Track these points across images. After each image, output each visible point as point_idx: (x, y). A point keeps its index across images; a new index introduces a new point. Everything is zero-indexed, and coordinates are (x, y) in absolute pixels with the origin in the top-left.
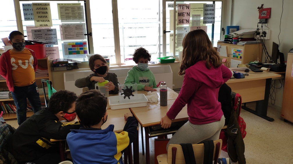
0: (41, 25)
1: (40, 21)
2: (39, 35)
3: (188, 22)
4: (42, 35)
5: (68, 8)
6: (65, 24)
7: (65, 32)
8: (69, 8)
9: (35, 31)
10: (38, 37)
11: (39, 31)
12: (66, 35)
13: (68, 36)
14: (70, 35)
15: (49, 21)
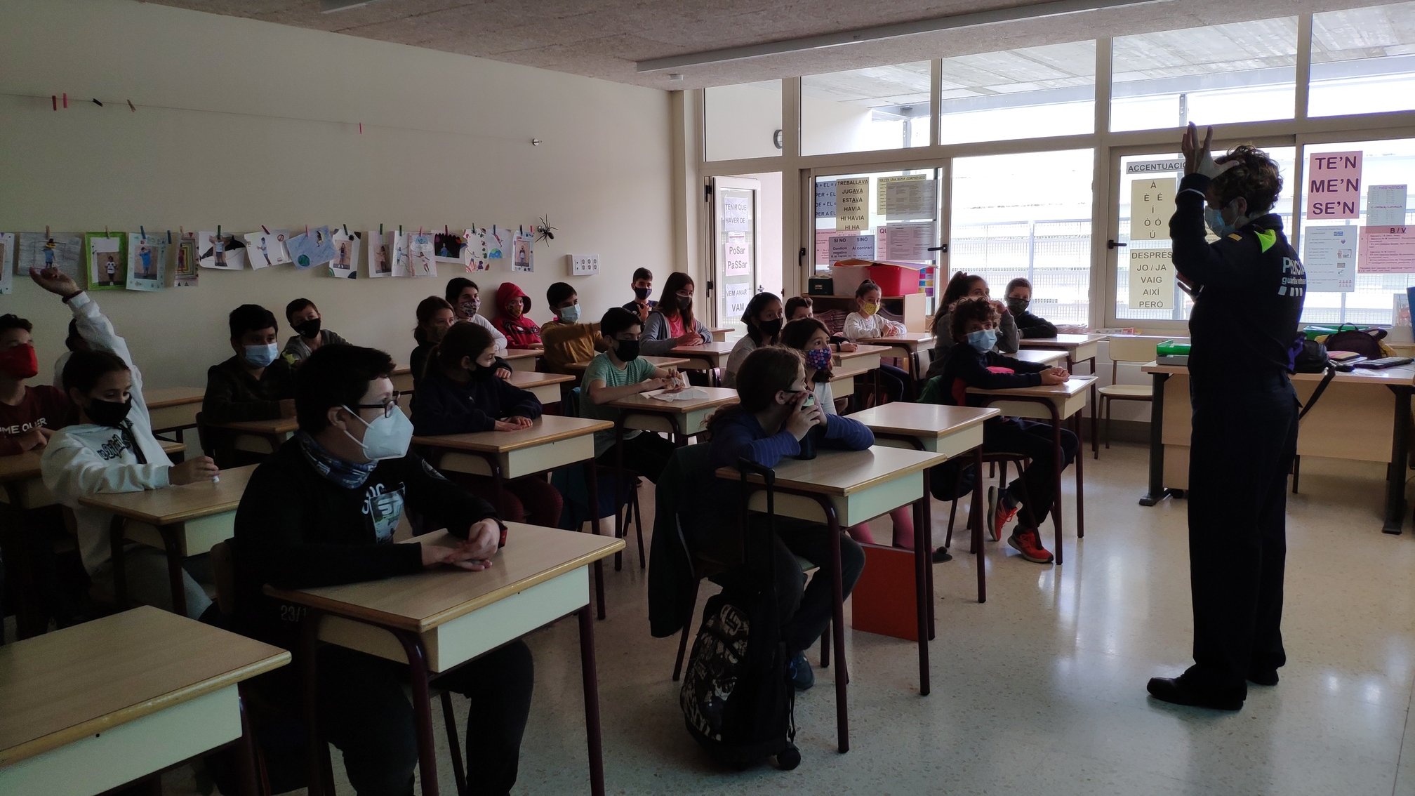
0: (847, 228)
1: (847, 219)
2: (841, 248)
3: (1352, 211)
4: (846, 248)
5: (902, 188)
6: (894, 225)
7: (892, 243)
8: (906, 186)
9: (836, 240)
10: (838, 253)
11: (843, 240)
12: (893, 250)
13: (896, 253)
14: (901, 250)
15: (863, 218)
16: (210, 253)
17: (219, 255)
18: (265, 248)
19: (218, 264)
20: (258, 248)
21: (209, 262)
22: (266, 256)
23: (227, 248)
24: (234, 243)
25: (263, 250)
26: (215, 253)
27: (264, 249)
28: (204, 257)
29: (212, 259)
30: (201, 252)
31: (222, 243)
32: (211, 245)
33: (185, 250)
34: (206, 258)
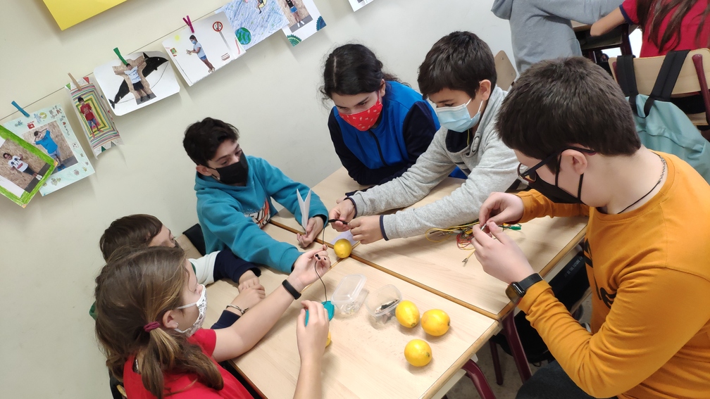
16: (124, 90)
17: (138, 86)
18: (200, 49)
19: (142, 100)
20: (189, 52)
21: (129, 104)
22: (204, 59)
23: (146, 72)
24: (152, 63)
25: (198, 53)
26: (131, 87)
27: (199, 51)
28: (117, 99)
29: (131, 96)
30: (110, 94)
31: (136, 68)
32: (120, 80)
33: (90, 102)
34: (122, 100)
